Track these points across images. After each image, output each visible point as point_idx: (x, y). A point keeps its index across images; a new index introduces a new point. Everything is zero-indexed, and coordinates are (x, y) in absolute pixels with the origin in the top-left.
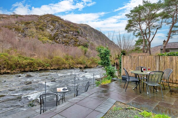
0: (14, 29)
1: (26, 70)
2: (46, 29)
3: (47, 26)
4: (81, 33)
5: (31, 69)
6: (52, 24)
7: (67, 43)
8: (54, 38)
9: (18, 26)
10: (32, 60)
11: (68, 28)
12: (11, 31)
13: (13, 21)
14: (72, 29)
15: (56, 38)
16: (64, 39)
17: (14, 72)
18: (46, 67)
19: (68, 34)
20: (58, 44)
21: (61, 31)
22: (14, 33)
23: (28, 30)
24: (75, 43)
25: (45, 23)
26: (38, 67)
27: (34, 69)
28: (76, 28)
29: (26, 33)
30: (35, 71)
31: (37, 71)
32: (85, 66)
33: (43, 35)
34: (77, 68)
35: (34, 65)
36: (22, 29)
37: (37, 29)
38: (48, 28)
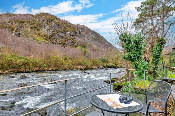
0: (7, 28)
1: (21, 70)
2: (41, 28)
3: (42, 25)
4: (79, 33)
5: (27, 70)
6: (47, 23)
7: (64, 43)
8: (50, 38)
9: (11, 25)
10: (27, 59)
11: (65, 28)
12: (3, 30)
13: (6, 20)
14: (69, 29)
15: (52, 38)
16: (61, 40)
17: (6, 73)
18: (43, 67)
19: (65, 35)
20: (54, 45)
21: (58, 31)
22: (7, 32)
23: (23, 29)
24: (73, 44)
25: (41, 23)
26: (34, 67)
27: (29, 70)
28: (73, 28)
29: (21, 33)
30: (31, 72)
31: (32, 72)
32: (86, 67)
33: (39, 35)
34: (77, 69)
35: (30, 65)
36: (15, 29)
37: (32, 29)
38: (43, 28)
